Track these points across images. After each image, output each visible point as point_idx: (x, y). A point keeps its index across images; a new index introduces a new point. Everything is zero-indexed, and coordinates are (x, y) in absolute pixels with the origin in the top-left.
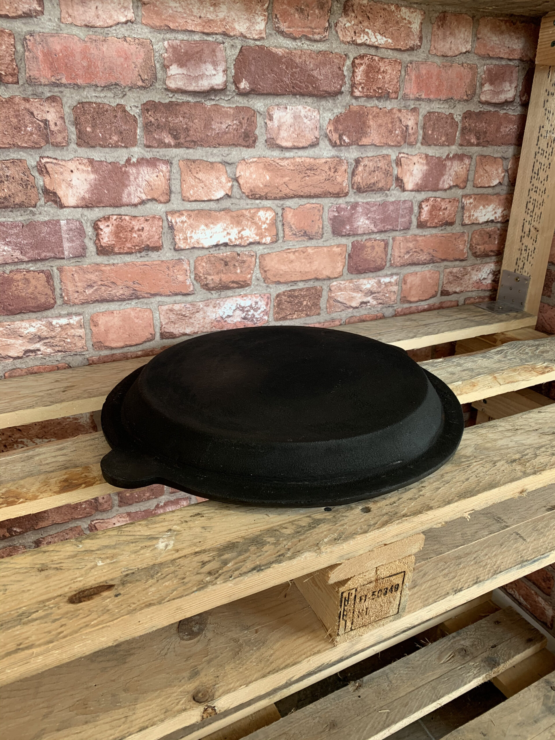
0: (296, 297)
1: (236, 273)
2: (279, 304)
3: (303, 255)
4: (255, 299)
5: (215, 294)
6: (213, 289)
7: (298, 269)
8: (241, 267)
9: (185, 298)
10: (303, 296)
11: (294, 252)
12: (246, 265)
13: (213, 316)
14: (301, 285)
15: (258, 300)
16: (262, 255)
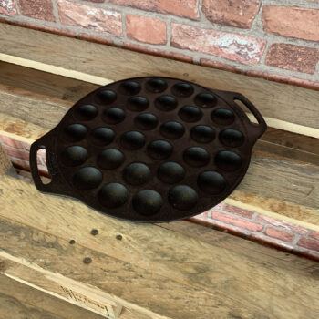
0: (292, 52)
1: (238, 14)
2: (273, 52)
3: (310, 16)
4: (251, 41)
5: (216, 27)
6: (215, 22)
7: (301, 28)
8: (244, 11)
9: (192, 23)
10: (300, 54)
11: (302, 12)
12: (250, 10)
13: (212, 43)
14: (301, 43)
15: (254, 42)
16: (267, 6)
